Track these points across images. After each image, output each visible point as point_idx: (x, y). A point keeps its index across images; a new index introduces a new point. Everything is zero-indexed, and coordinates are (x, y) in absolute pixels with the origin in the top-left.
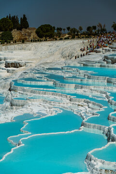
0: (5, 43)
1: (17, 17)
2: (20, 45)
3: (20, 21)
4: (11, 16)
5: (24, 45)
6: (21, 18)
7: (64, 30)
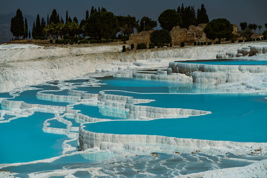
0: (156, 47)
1: (193, 9)
2: (176, 49)
3: (196, 15)
4: (185, 7)
5: (182, 50)
6: (199, 10)
7: (260, 27)
